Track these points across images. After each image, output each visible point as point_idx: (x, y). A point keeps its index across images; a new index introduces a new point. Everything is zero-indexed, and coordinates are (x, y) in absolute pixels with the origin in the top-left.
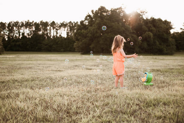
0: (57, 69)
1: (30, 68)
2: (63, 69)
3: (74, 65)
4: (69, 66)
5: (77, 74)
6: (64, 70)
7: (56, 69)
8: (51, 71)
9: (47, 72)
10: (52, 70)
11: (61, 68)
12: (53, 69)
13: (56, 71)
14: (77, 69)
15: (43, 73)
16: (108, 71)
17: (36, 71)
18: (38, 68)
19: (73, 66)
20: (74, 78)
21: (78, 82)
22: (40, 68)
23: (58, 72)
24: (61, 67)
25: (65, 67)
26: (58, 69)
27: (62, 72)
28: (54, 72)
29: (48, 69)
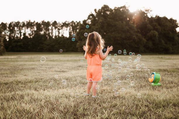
0: (61, 69)
1: (33, 69)
3: (78, 65)
4: (73, 67)
5: (81, 75)
6: (68, 71)
7: (59, 70)
8: (54, 72)
9: (51, 73)
10: (55, 71)
11: (64, 69)
12: (56, 70)
13: (60, 71)
14: (81, 70)
15: (46, 74)
17: (39, 71)
18: (41, 68)
19: (77, 66)
20: (79, 79)
21: (83, 83)
22: (43, 68)
23: (62, 72)
24: (64, 68)
25: (68, 68)
26: (62, 70)
27: (66, 73)
28: (57, 72)
29: (51, 70)
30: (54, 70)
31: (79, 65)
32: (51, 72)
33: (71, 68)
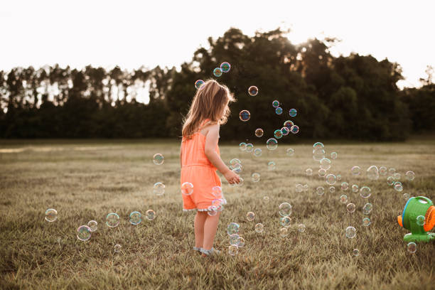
0: (119, 183)
1: (42, 182)
2: (134, 185)
3: (165, 171)
4: (153, 176)
5: (173, 201)
6: (137, 189)
7: (113, 185)
8: (97, 192)
9: (87, 195)
10: (101, 189)
11: (128, 182)
12: (104, 186)
13: (113, 190)
14: (172, 184)
15: (72, 198)
16: (262, 189)
17: (53, 190)
18: (63, 180)
19: (164, 174)
20: (164, 216)
21: (175, 229)
22: (69, 181)
23: (120, 192)
24: (129, 179)
25: (139, 179)
26: (120, 186)
27: (129, 194)
28: (107, 193)
29: (90, 185)
30: (98, 186)
31: (170, 170)
32: (87, 192)
33: (147, 178)
